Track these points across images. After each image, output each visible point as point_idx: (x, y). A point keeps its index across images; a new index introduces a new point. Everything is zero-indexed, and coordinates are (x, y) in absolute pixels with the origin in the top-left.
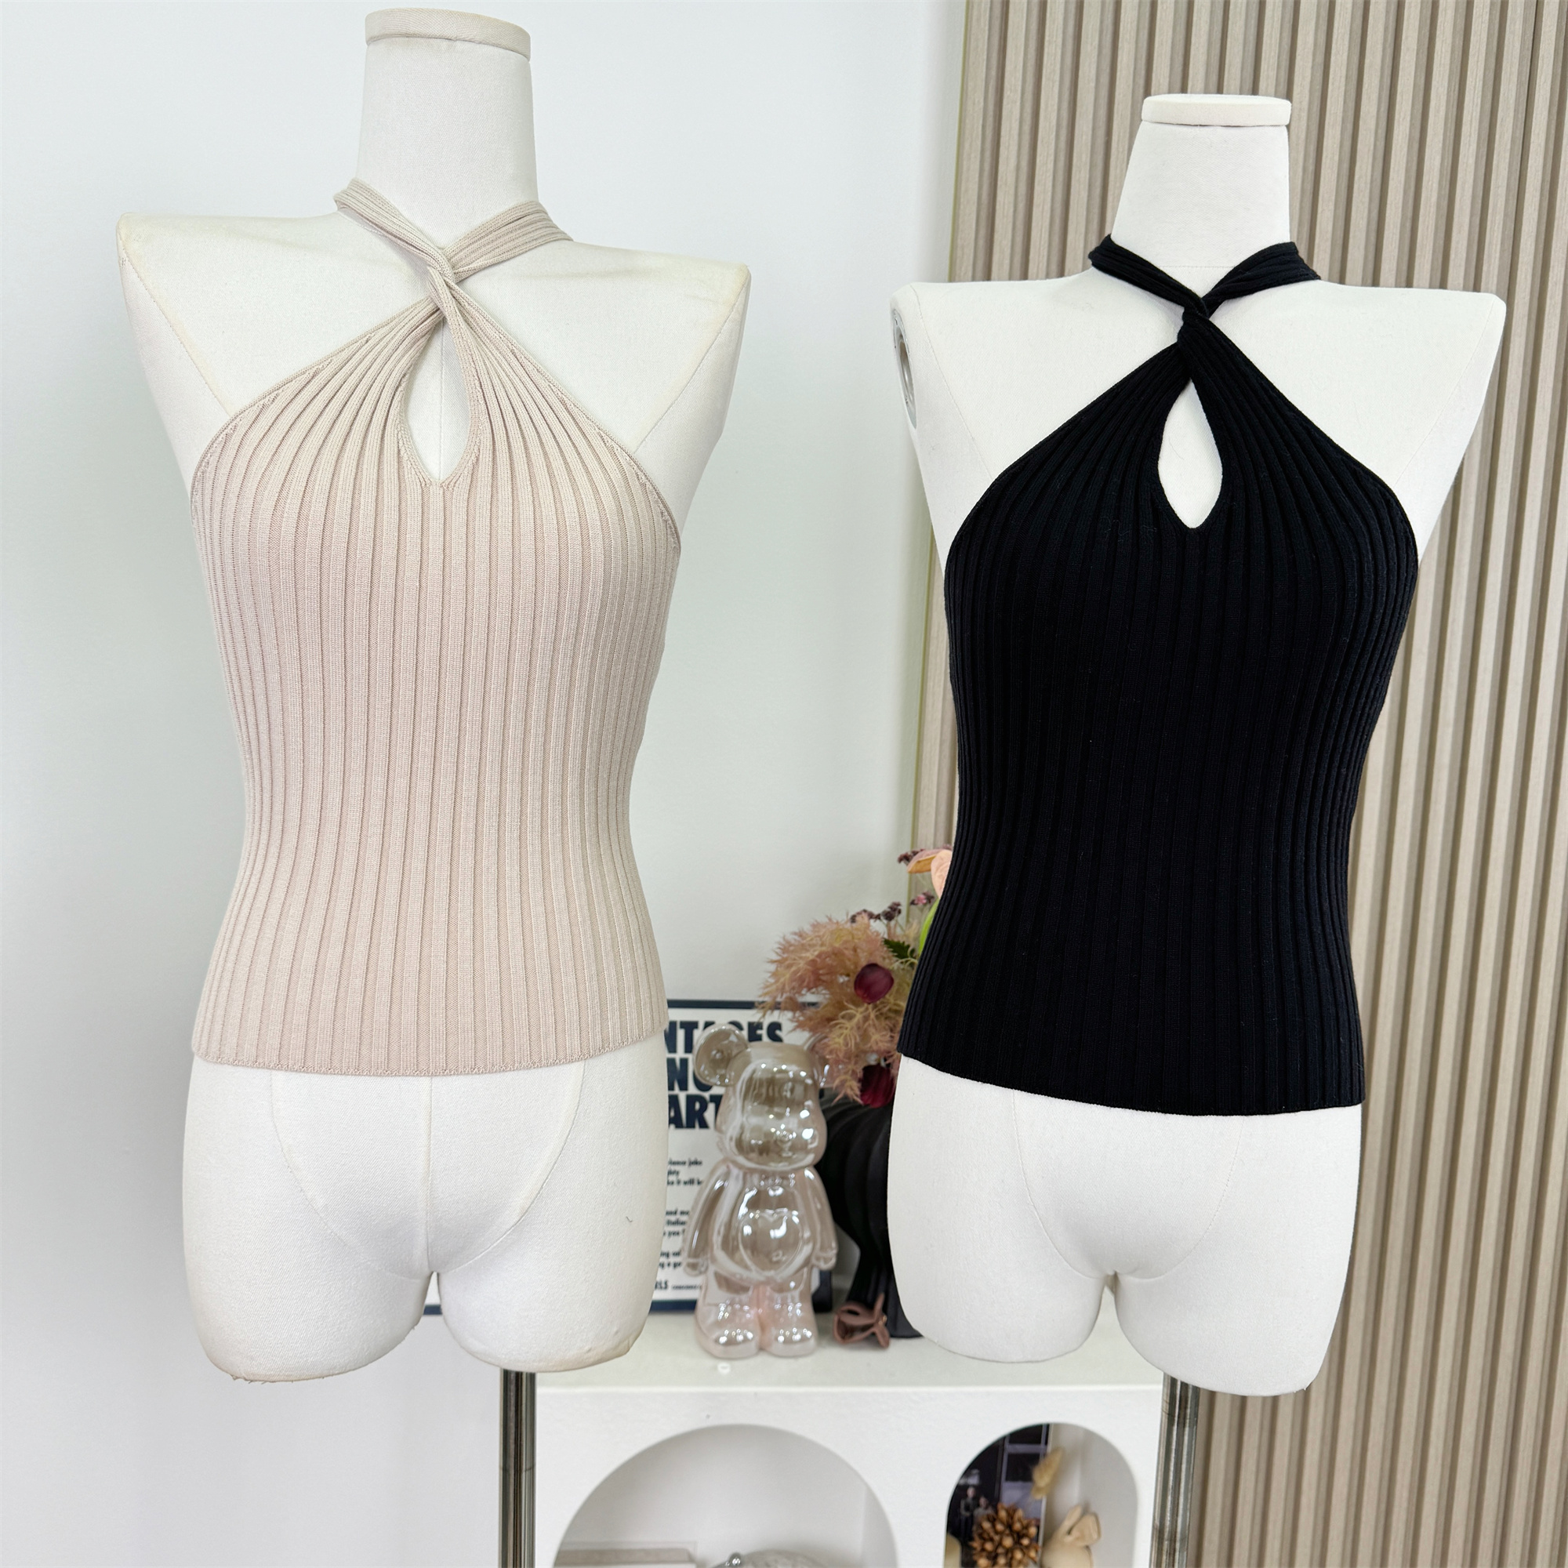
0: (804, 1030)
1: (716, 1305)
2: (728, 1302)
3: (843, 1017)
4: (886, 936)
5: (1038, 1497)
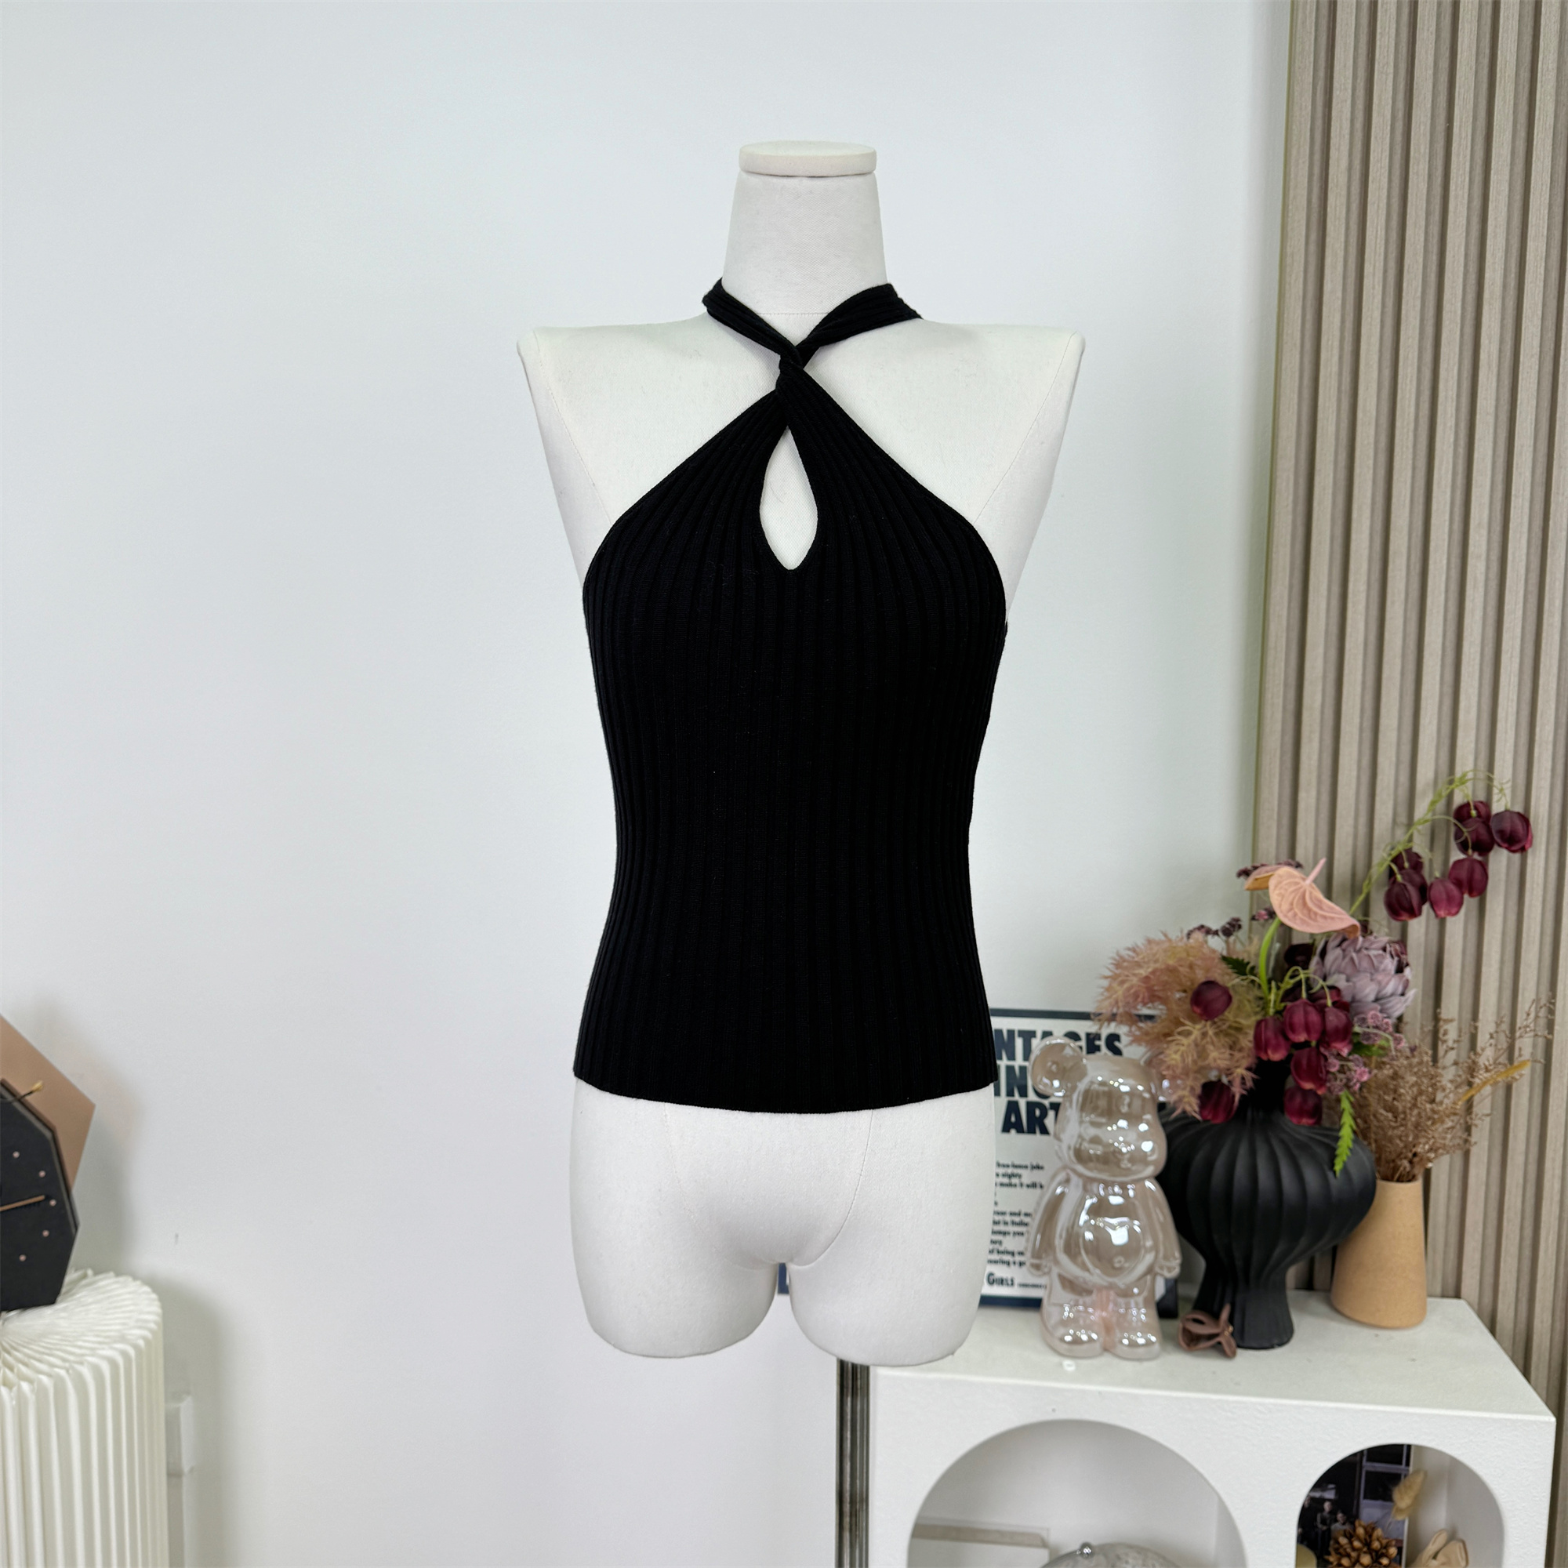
0: (1140, 1045)
1: (1061, 1306)
2: (1072, 1303)
3: (1180, 1033)
4: (1225, 953)
5: (1400, 1518)
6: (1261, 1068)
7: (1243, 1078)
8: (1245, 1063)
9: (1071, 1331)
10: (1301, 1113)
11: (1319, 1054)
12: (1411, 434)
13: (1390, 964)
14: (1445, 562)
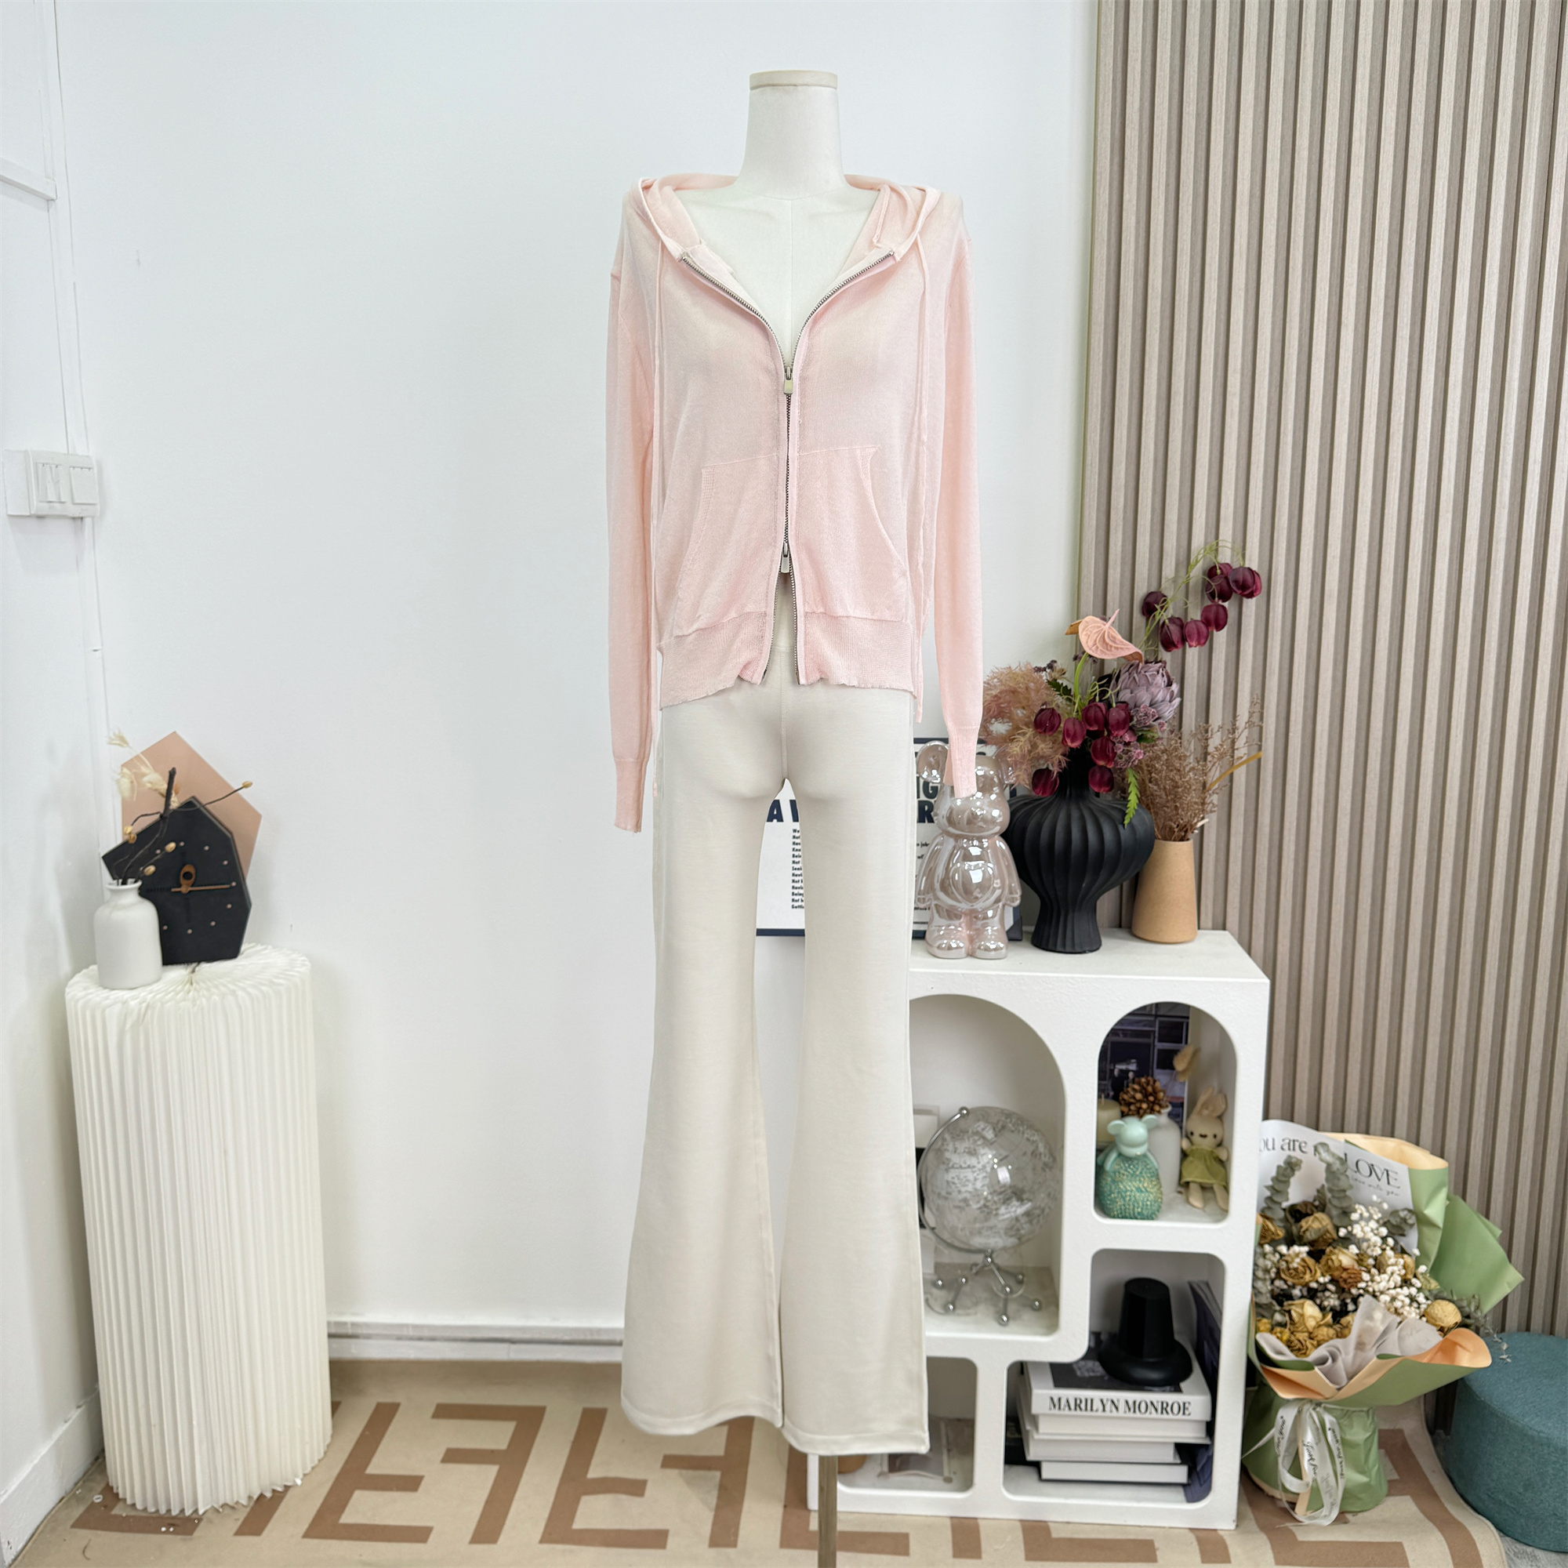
1: (939, 927)
2: (946, 925)
5: (1181, 1082)
6: (1071, 754)
7: (1060, 762)
8: (1061, 751)
9: (945, 941)
10: (1100, 785)
11: (1108, 738)
12: (1186, 305)
13: (1161, 681)
14: (1210, 398)
